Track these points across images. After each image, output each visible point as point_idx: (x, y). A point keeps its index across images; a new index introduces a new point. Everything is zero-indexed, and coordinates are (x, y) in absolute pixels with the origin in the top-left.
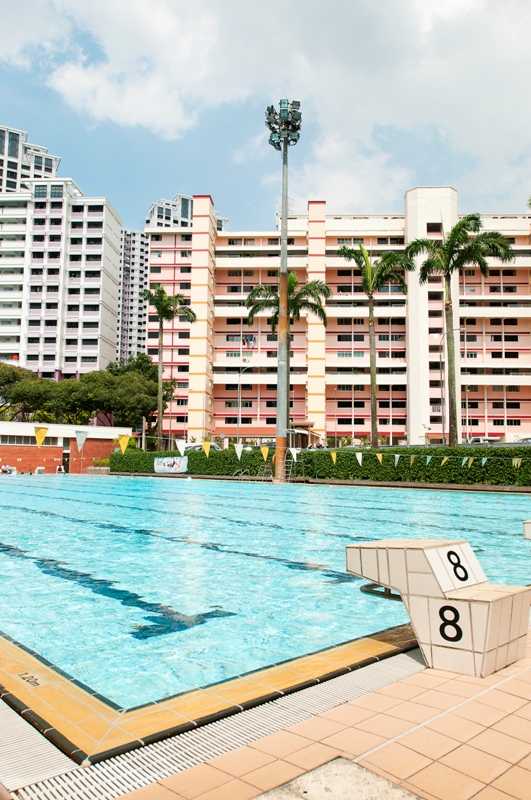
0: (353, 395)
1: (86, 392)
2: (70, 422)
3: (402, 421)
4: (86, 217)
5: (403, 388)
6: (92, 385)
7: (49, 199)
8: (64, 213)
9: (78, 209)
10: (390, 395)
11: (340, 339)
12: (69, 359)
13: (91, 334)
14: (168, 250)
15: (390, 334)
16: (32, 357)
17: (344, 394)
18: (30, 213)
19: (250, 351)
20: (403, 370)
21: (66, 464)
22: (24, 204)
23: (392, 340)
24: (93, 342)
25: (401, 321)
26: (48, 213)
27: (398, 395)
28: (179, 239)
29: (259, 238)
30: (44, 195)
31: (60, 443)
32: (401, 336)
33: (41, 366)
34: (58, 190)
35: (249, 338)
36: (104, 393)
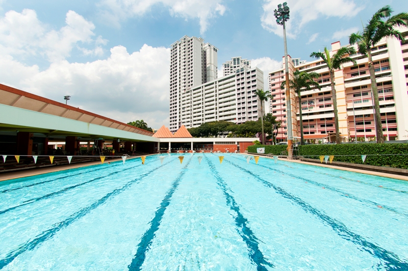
0: (364, 119)
1: (246, 127)
2: (237, 137)
3: (395, 129)
4: (251, 74)
5: (394, 113)
6: (247, 125)
7: (240, 72)
8: (245, 76)
9: (248, 73)
10: (386, 118)
11: (354, 96)
12: (249, 118)
13: (255, 109)
14: (277, 78)
15: (383, 90)
16: (239, 119)
17: (359, 119)
18: (236, 78)
19: (311, 107)
20: (393, 105)
21: (238, 150)
22: (234, 76)
23: (385, 92)
24: (256, 112)
25: (390, 83)
26: (241, 77)
27: (391, 117)
28: (280, 73)
29: (311, 64)
30: (239, 72)
31: (236, 144)
32: (391, 90)
33: (242, 121)
34: (242, 69)
35: (311, 102)
36: (251, 127)
